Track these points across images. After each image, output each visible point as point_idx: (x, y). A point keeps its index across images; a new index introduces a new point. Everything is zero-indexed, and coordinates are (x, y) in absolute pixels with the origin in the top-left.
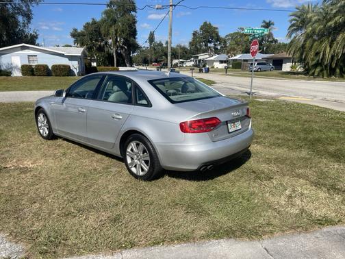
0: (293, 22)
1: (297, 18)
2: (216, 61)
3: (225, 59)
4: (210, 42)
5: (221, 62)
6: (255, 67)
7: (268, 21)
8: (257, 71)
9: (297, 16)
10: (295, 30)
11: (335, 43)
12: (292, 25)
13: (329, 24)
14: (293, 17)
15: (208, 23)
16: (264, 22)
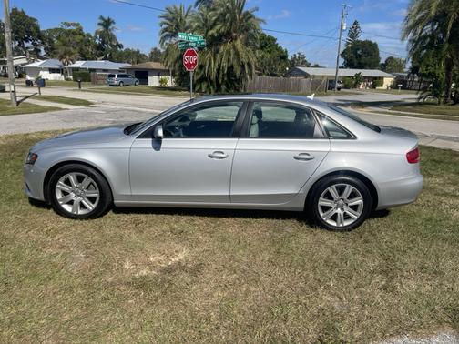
0: (165, 26)
1: (168, 22)
2: (44, 69)
3: (58, 67)
4: (27, 40)
5: (52, 71)
6: (116, 80)
7: (106, 18)
8: (119, 85)
9: (168, 19)
10: (167, 36)
11: (219, 56)
12: (166, 30)
13: (210, 32)
14: (164, 20)
15: (20, 10)
16: (102, 18)
